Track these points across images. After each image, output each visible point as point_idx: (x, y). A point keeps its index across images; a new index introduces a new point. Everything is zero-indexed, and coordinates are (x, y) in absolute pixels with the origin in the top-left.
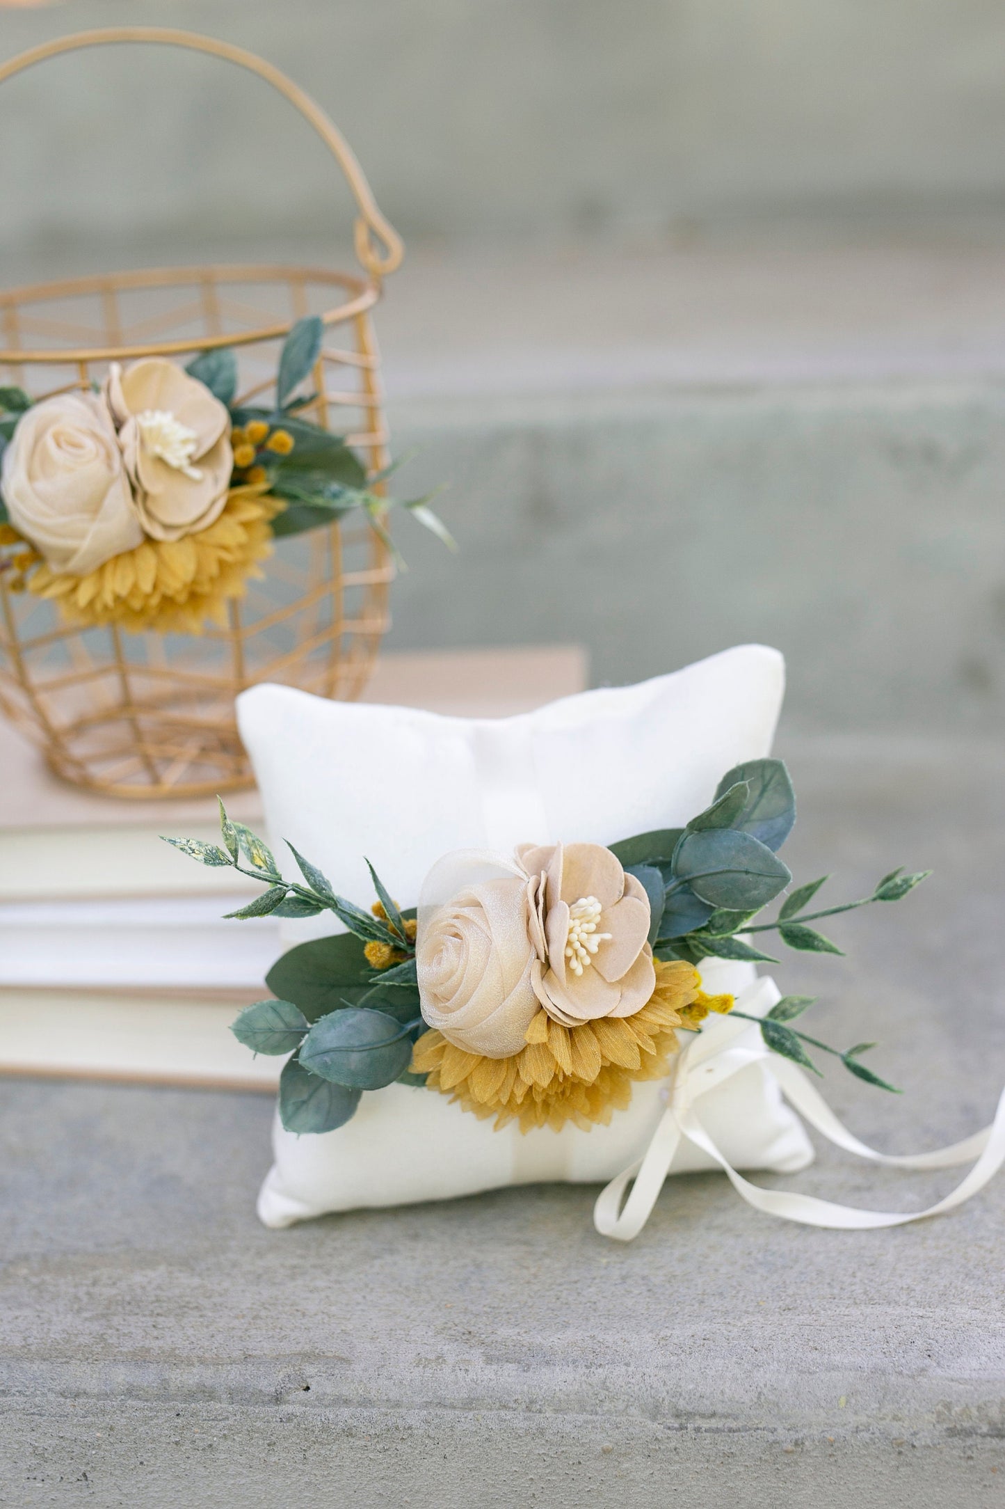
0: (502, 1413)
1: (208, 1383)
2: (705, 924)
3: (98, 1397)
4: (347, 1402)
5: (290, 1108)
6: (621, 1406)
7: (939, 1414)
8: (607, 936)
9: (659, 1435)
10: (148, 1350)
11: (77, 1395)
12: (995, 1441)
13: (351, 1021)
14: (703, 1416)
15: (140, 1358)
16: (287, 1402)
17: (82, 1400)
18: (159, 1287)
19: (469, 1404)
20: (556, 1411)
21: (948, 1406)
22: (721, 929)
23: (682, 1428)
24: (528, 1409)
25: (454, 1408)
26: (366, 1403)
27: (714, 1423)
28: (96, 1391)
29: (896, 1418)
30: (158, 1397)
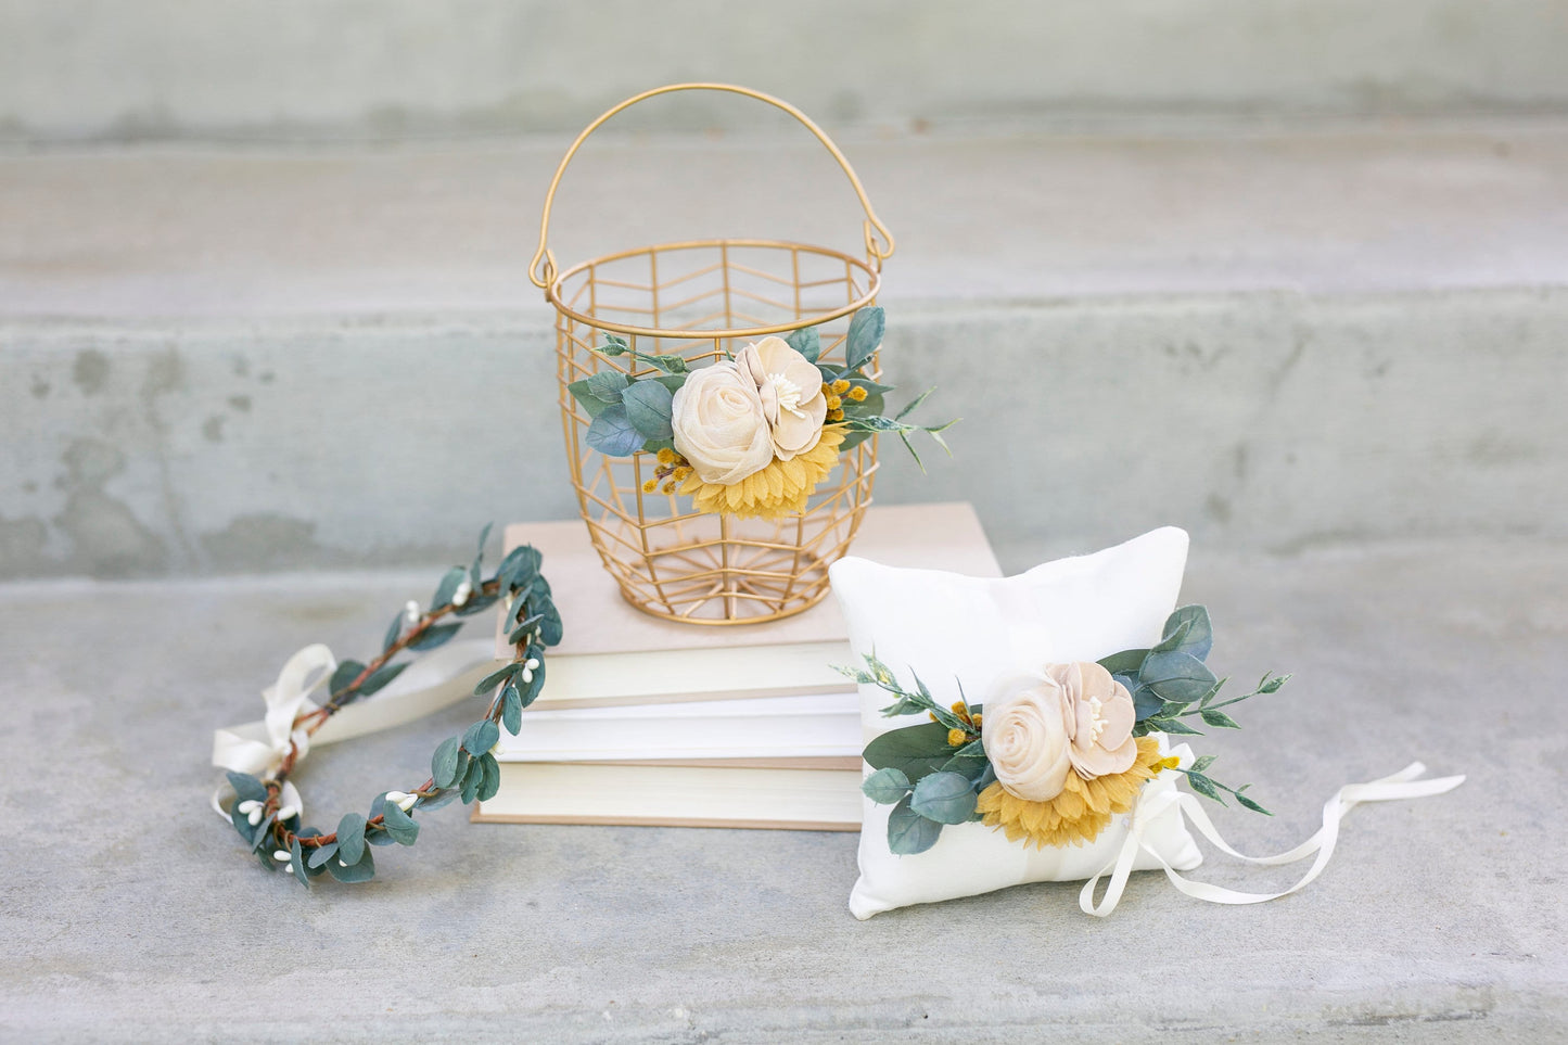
0: (1053, 1026)
1: (862, 1016)
2: (1159, 711)
3: (788, 1029)
4: (953, 1024)
5: (894, 839)
6: (1128, 1017)
7: (1323, 1012)
8: (1106, 722)
9: (1151, 1035)
10: (816, 999)
11: (774, 1030)
12: (1357, 1028)
13: (941, 780)
14: (1178, 1021)
15: (812, 1004)
16: (913, 1026)
17: (778, 1032)
18: (802, 960)
19: (1032, 1021)
20: (1086, 1023)
21: (1329, 1007)
22: (1168, 714)
23: (1166, 1029)
24: (1069, 1022)
25: (1021, 1024)
26: (965, 1024)
27: (1186, 1025)
28: (787, 1026)
29: (1297, 1016)
30: (829, 1028)
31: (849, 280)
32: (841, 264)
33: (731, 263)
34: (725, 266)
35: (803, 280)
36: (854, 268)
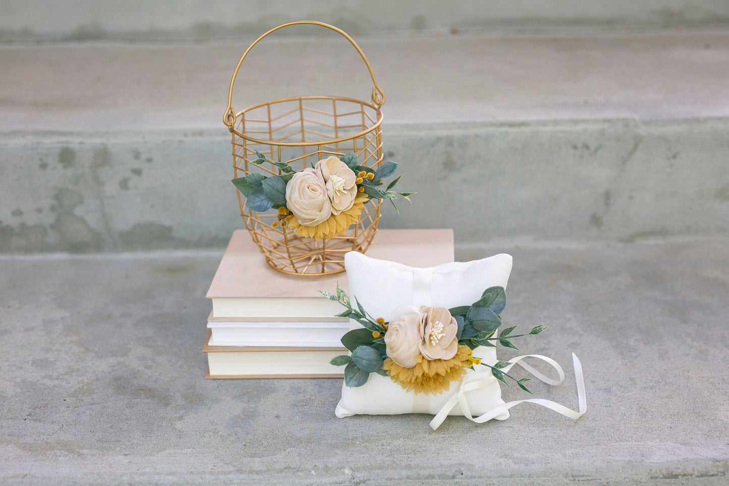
0: (521, 478)
1: (432, 474)
3: (398, 480)
4: (475, 477)
6: (557, 475)
7: (648, 473)
9: (567, 482)
10: (410, 465)
11: (391, 479)
12: (664, 479)
14: (580, 476)
15: (408, 467)
16: (457, 478)
17: (393, 481)
18: (403, 445)
19: (511, 476)
20: (537, 477)
21: (651, 470)
23: (574, 480)
24: (529, 477)
25: (506, 477)
26: (480, 477)
27: (583, 478)
28: (397, 478)
29: (636, 474)
30: (417, 479)
31: (363, 112)
34: (301, 109)
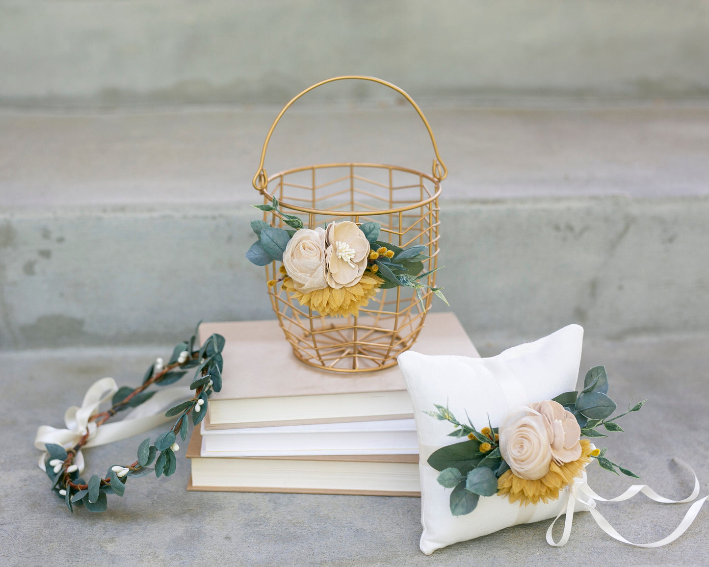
13: (480, 472)
31: (421, 186)
32: (418, 177)
33: (355, 175)
34: (352, 177)
35: (394, 186)
36: (424, 179)
